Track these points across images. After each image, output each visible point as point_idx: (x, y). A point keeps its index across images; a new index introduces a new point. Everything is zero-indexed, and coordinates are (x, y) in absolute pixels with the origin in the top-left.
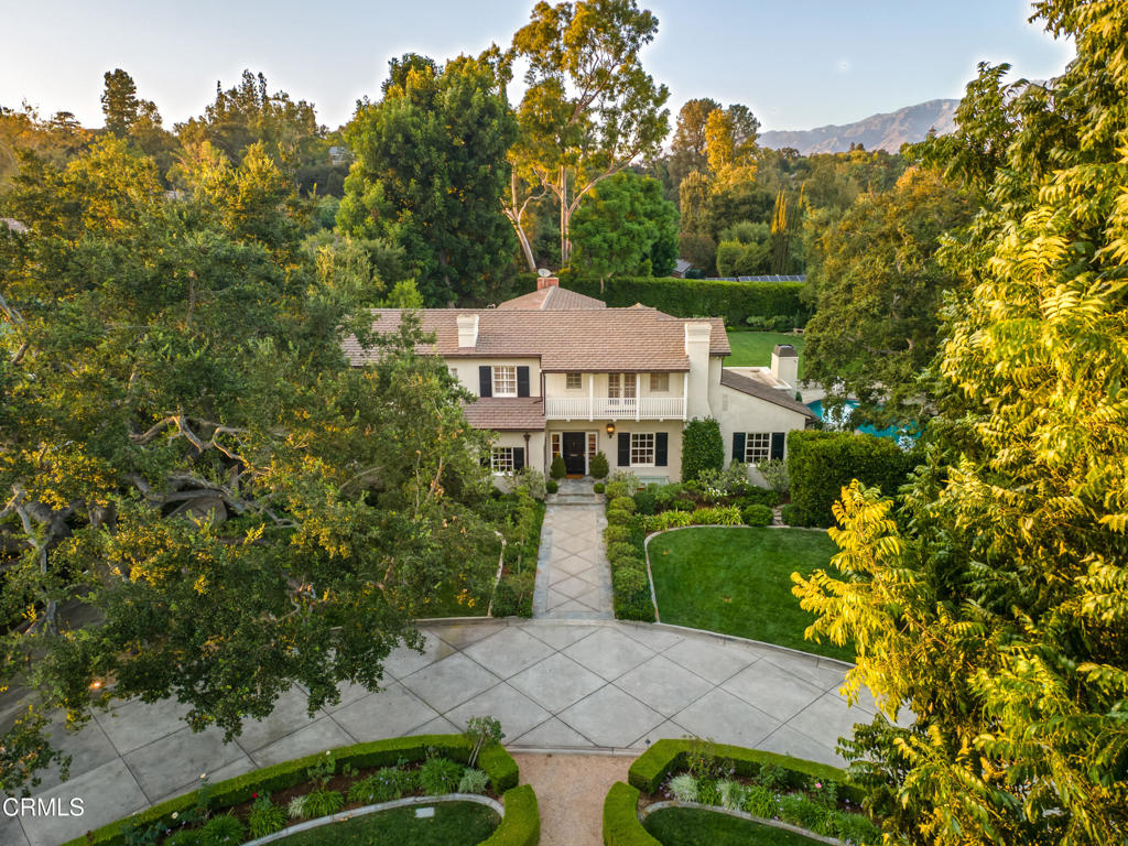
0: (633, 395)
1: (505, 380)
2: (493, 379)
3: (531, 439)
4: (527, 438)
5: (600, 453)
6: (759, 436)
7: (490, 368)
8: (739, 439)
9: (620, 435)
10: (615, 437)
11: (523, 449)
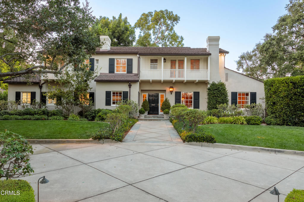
0: (183, 68)
1: (121, 65)
2: (116, 65)
3: (132, 87)
4: (130, 86)
5: (166, 99)
6: (243, 94)
7: (114, 59)
8: (234, 95)
9: (176, 92)
10: (174, 94)
11: (128, 92)
